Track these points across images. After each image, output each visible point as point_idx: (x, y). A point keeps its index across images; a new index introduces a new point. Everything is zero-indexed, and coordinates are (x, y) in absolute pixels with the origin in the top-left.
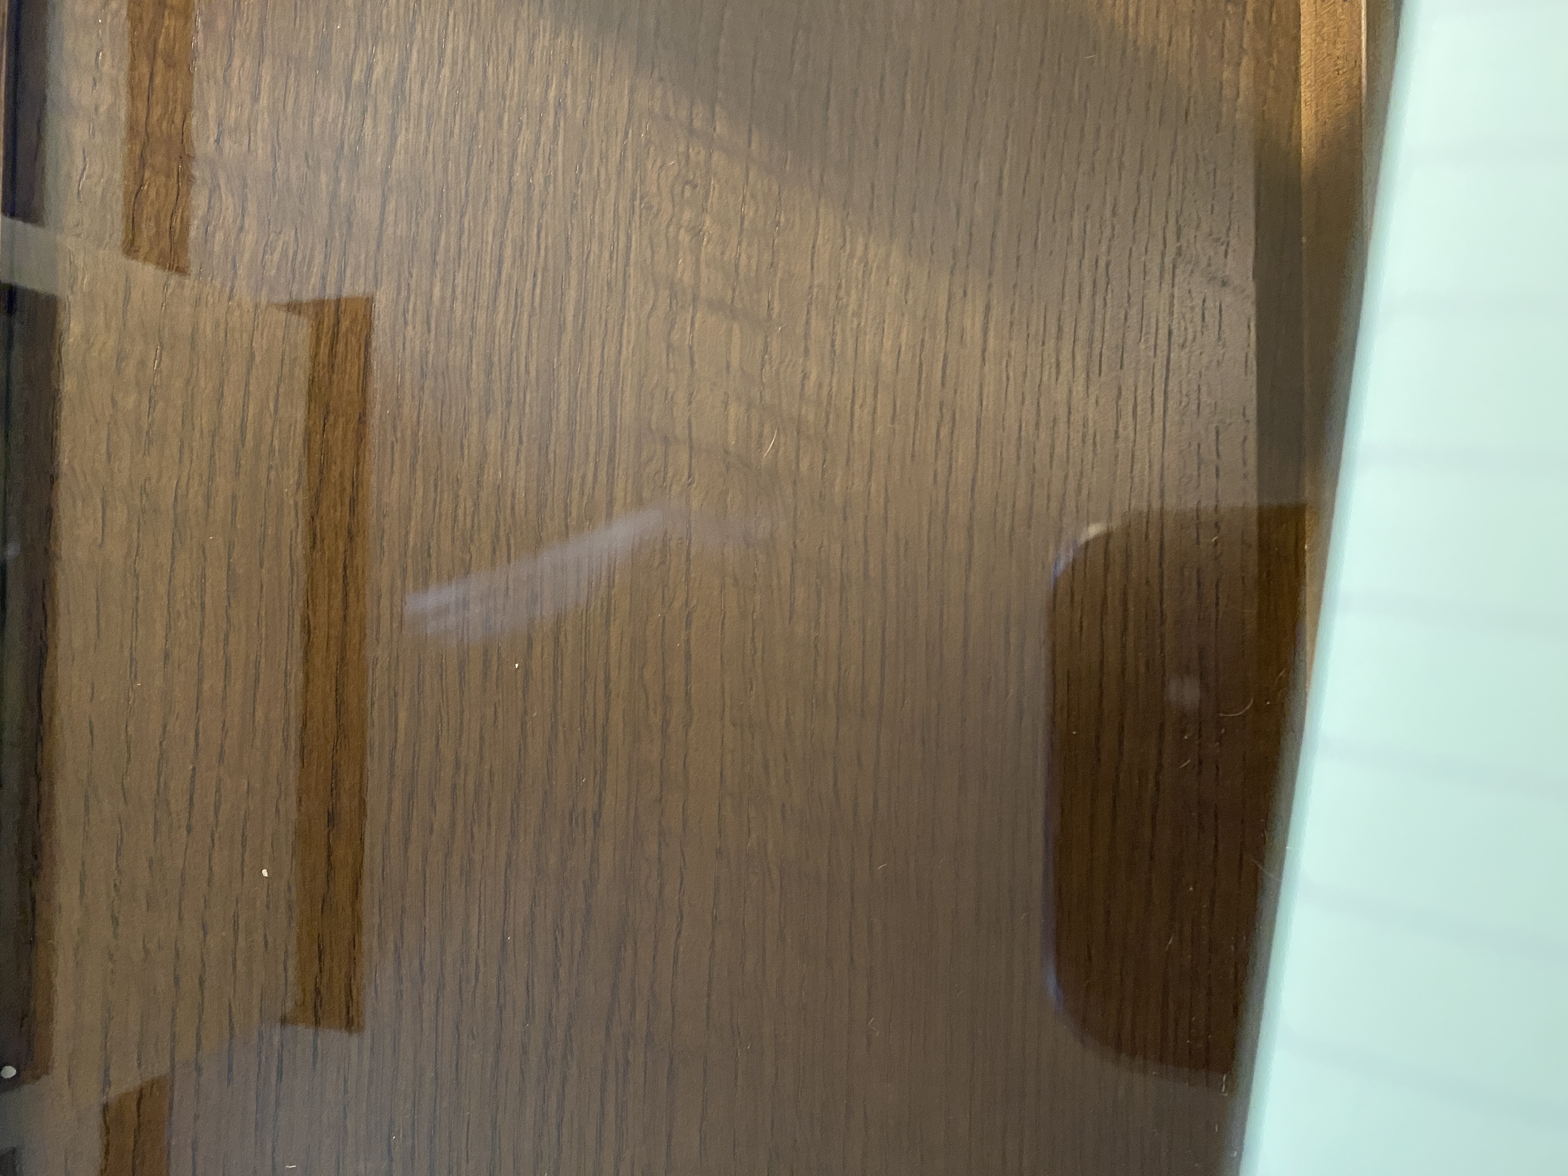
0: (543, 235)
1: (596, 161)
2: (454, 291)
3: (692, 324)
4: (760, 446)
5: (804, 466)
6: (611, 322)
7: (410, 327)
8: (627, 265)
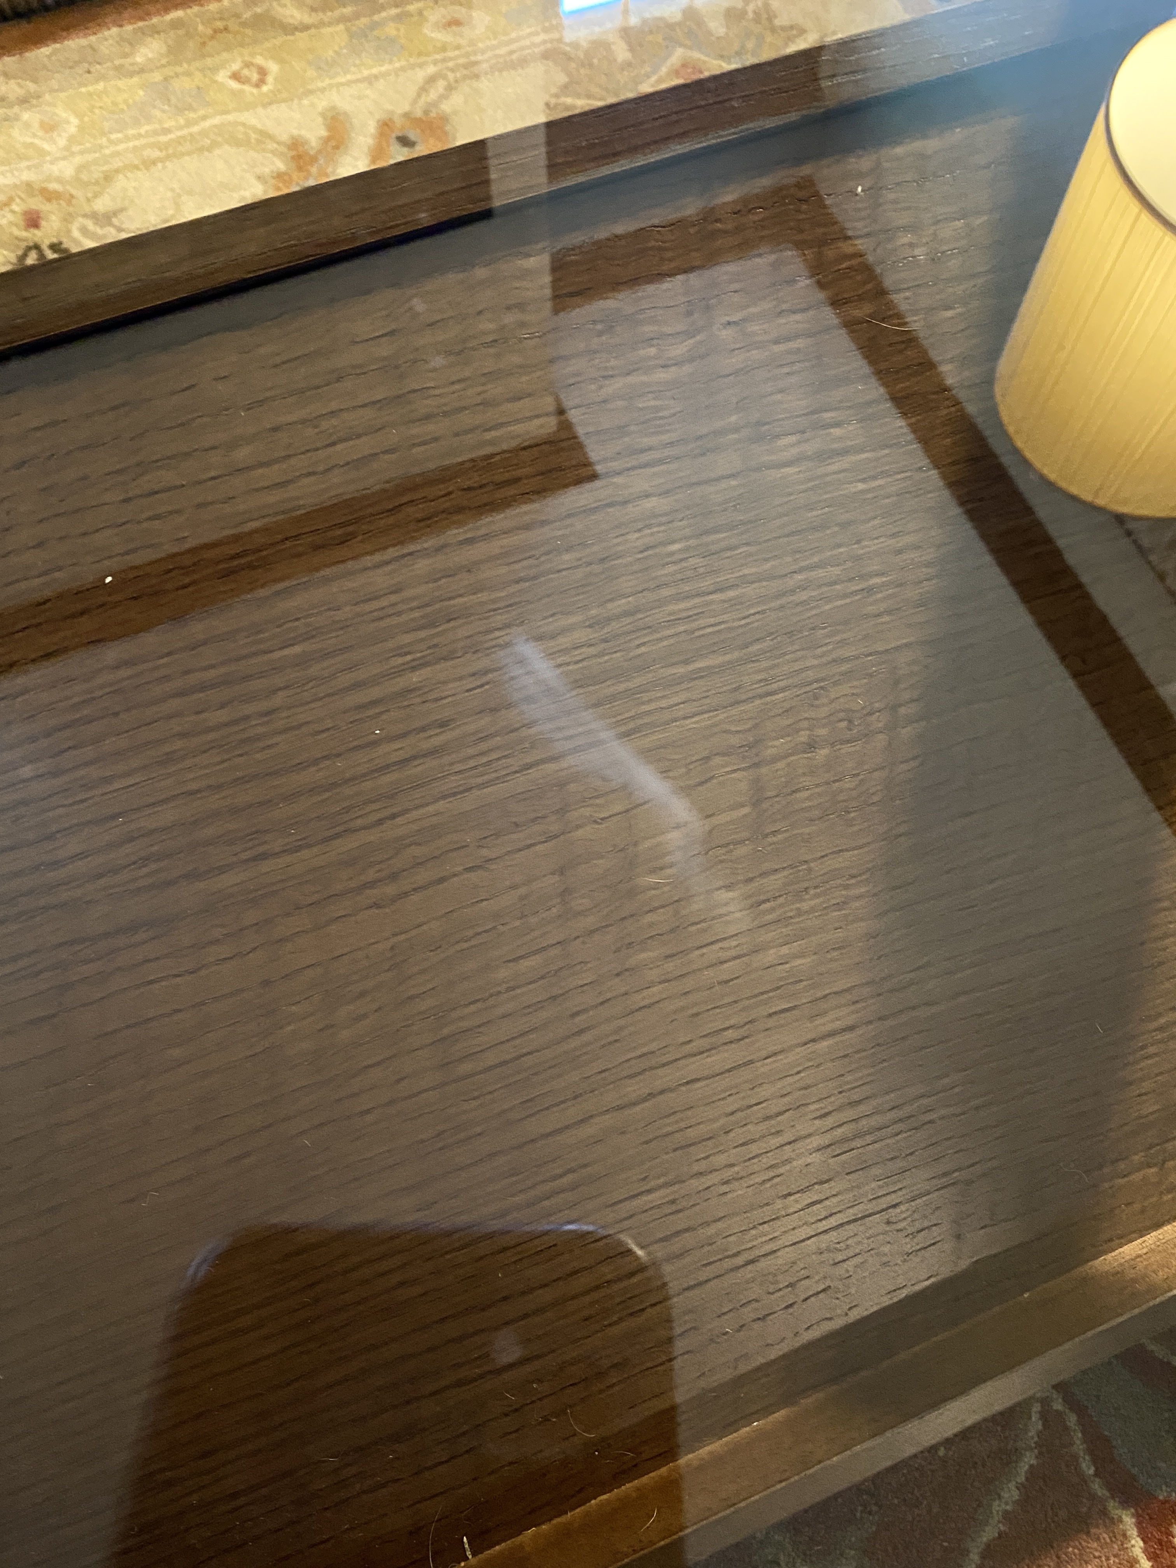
0: (757, 617)
1: (838, 638)
2: (681, 560)
3: (735, 771)
4: (654, 871)
5: (650, 918)
6: (708, 701)
7: (637, 535)
8: (761, 696)
